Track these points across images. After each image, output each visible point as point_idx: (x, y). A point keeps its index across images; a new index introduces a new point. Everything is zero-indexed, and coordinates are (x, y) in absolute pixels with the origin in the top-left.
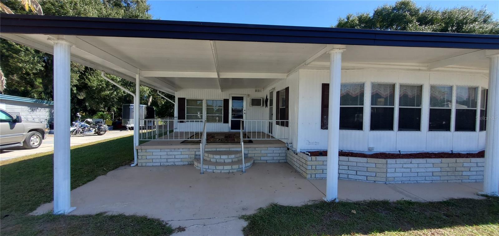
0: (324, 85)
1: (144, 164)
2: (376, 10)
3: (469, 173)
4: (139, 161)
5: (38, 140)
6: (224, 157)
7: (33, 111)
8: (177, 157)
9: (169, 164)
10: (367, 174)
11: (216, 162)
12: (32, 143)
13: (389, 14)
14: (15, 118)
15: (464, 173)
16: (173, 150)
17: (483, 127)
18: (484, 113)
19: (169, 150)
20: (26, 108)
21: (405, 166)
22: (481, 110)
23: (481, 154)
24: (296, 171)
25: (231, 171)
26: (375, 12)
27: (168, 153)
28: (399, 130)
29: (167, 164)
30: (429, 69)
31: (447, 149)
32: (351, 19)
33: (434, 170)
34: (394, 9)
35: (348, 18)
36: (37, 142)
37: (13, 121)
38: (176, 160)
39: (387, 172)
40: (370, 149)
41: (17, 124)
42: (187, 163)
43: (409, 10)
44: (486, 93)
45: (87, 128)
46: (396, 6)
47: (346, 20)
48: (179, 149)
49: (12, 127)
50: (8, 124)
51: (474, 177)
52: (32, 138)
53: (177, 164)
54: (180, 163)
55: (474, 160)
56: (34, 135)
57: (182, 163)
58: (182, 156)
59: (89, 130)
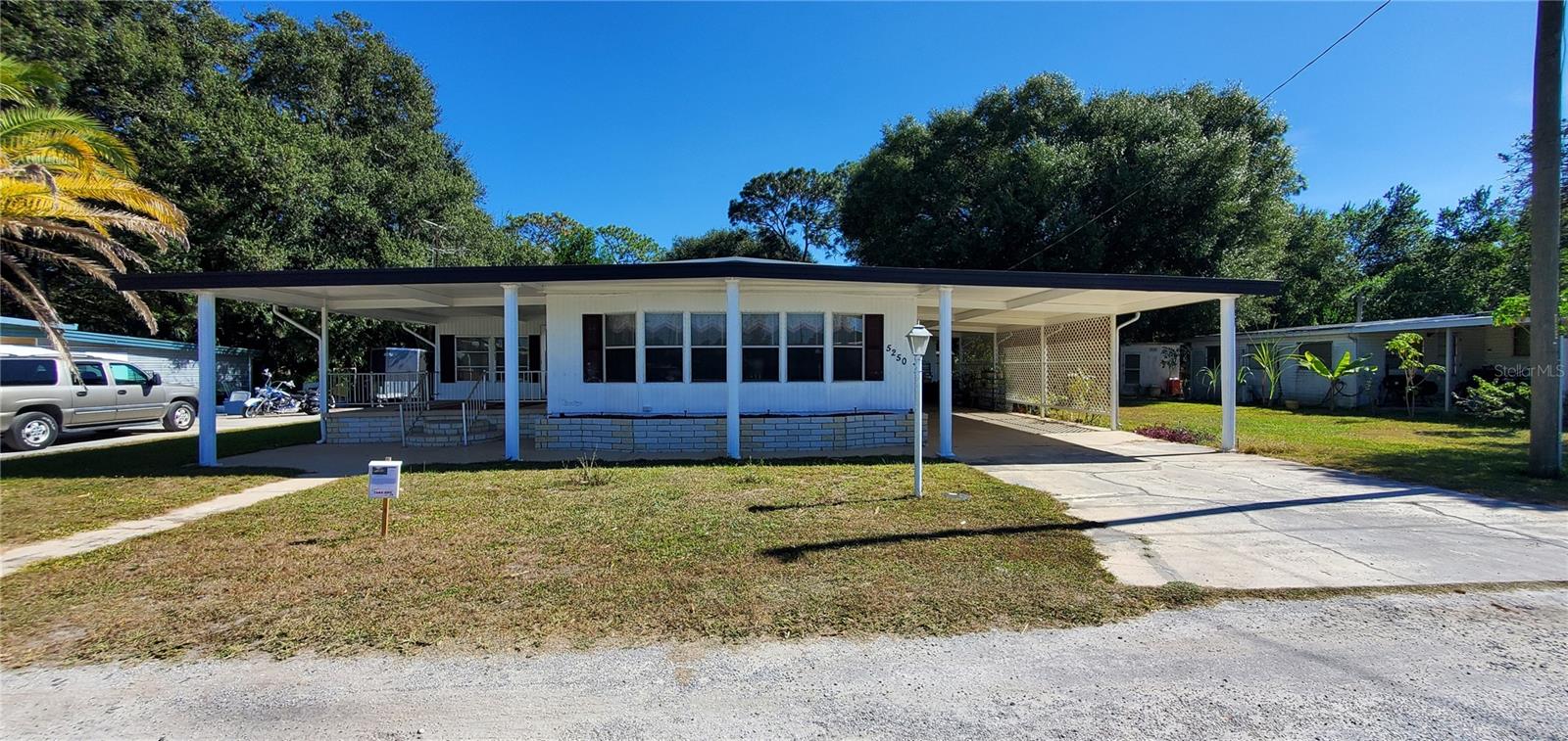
0: (586, 318)
1: (336, 441)
4: (329, 436)
5: (188, 416)
6: (442, 426)
7: (178, 367)
8: (384, 429)
9: (374, 440)
12: (177, 421)
14: (150, 377)
16: (378, 419)
19: (371, 419)
20: (165, 362)
21: (660, 428)
25: (447, 445)
27: (371, 423)
28: (693, 381)
29: (370, 440)
36: (186, 420)
37: (149, 382)
38: (382, 435)
39: (633, 438)
40: (646, 410)
41: (154, 387)
42: (399, 439)
45: (283, 400)
49: (146, 393)
50: (139, 387)
51: (772, 445)
52: (177, 413)
53: (384, 440)
54: (389, 439)
56: (180, 407)
57: (392, 440)
58: (392, 429)
59: (289, 405)
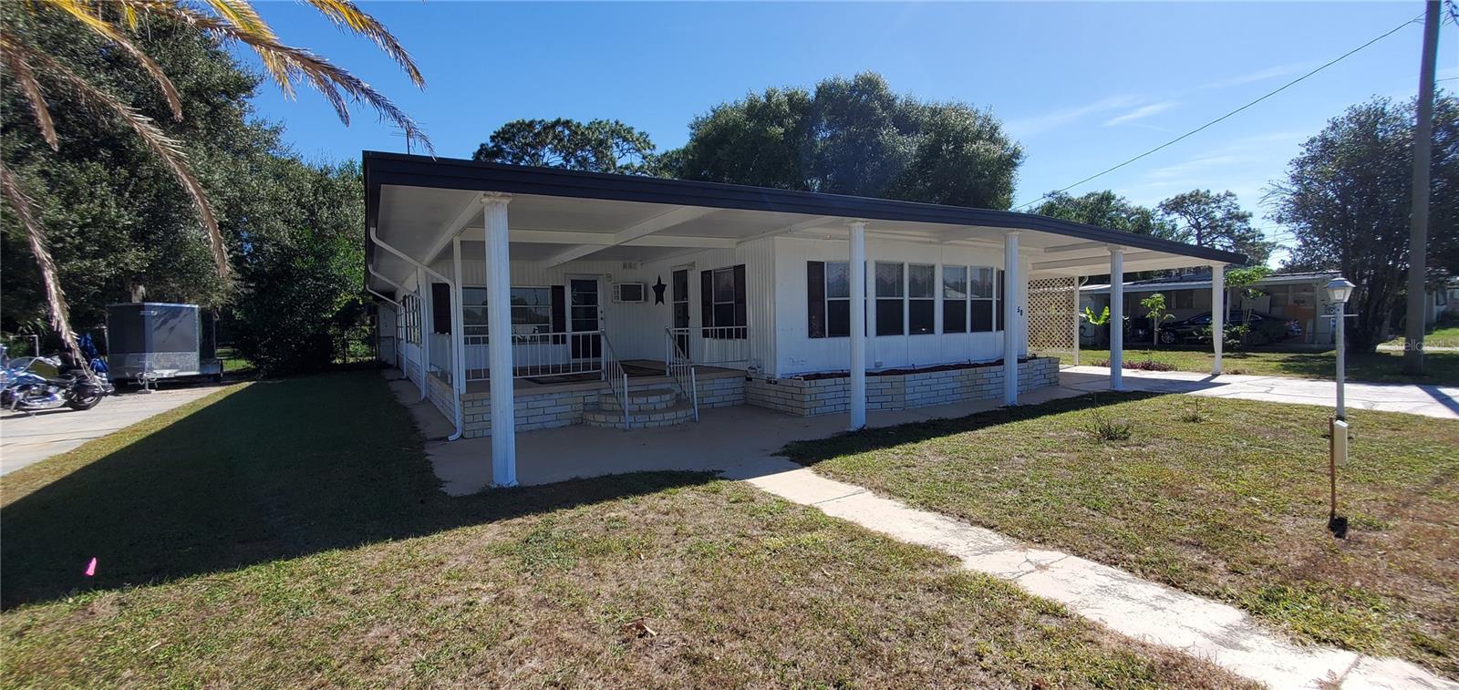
0: (810, 264)
1: (479, 434)
2: (820, 85)
3: (990, 387)
4: (468, 427)
6: (653, 399)
8: (547, 411)
9: (533, 427)
10: (882, 399)
11: (640, 410)
13: (843, 99)
15: (985, 387)
16: (539, 398)
17: (1001, 326)
18: (1001, 304)
19: (531, 399)
21: (924, 383)
22: (997, 301)
23: (1000, 362)
24: (778, 412)
25: (675, 422)
26: (819, 89)
27: (529, 404)
28: (911, 334)
29: (528, 427)
30: (941, 243)
31: (964, 360)
32: (774, 100)
33: (954, 385)
34: (853, 89)
35: (769, 97)
38: (546, 418)
39: (904, 394)
40: (877, 366)
42: (568, 422)
43: (880, 98)
44: (1002, 274)
46: (857, 85)
47: (764, 100)
48: (551, 394)
53: (548, 425)
54: (554, 424)
55: (993, 369)
57: (558, 424)
58: (558, 409)
